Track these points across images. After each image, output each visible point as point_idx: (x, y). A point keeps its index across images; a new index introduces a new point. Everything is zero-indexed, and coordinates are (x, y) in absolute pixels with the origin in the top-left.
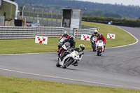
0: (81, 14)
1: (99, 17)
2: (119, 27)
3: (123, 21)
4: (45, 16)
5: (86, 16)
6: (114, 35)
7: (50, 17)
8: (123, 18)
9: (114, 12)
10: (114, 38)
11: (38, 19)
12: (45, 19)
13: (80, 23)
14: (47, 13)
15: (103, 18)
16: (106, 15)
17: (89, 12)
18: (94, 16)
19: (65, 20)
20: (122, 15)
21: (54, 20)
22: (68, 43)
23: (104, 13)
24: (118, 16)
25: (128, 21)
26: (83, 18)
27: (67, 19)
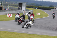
0: (26, 5)
1: (33, 6)
2: (41, 10)
3: (43, 7)
5: (28, 6)
6: (39, 13)
7: (13, 6)
8: (43, 6)
9: (39, 4)
10: (39, 14)
11: (9, 7)
12: (11, 7)
13: (26, 8)
14: (12, 4)
15: (35, 6)
16: (36, 5)
17: (29, 4)
18: (31, 6)
19: (20, 7)
20: (42, 5)
21: (15, 7)
25: (45, 8)
26: (27, 6)
27: (20, 6)
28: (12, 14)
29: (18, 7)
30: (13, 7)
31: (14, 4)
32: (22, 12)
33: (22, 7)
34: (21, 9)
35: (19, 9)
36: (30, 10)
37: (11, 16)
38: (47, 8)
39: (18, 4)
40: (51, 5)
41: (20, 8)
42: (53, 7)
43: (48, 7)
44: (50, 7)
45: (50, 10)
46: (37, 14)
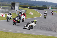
0: (19, 4)
1: (26, 6)
2: (34, 10)
3: (36, 7)
4: (4, 5)
6: (32, 13)
7: (6, 5)
8: (36, 6)
9: (32, 4)
10: (32, 14)
12: (4, 6)
13: (19, 8)
14: (5, 4)
16: (29, 5)
17: (22, 4)
18: (24, 5)
21: (8, 7)
22: (18, 18)
23: (28, 4)
24: (34, 5)
25: (38, 7)
26: (20, 6)
27: (13, 6)
28: (5, 14)
29: (11, 7)
30: (6, 7)
31: (6, 4)
32: (15, 12)
33: (15, 7)
34: (14, 9)
35: (12, 9)
36: (23, 10)
37: (4, 16)
38: (40, 8)
39: (11, 4)
40: (44, 5)
41: (13, 7)
42: (46, 7)
43: (41, 6)
44: (43, 7)
45: (43, 9)
46: (30, 14)
